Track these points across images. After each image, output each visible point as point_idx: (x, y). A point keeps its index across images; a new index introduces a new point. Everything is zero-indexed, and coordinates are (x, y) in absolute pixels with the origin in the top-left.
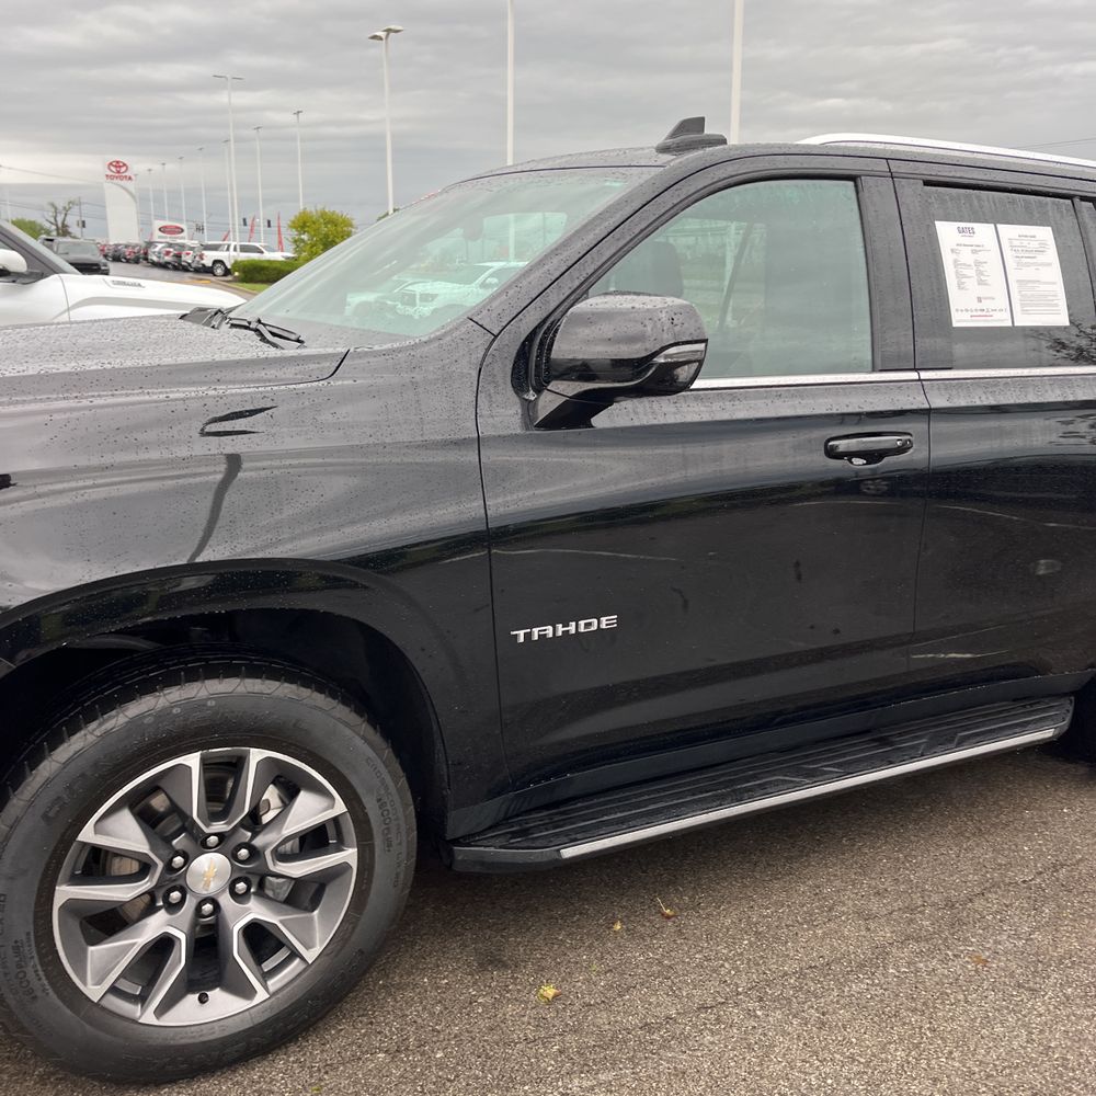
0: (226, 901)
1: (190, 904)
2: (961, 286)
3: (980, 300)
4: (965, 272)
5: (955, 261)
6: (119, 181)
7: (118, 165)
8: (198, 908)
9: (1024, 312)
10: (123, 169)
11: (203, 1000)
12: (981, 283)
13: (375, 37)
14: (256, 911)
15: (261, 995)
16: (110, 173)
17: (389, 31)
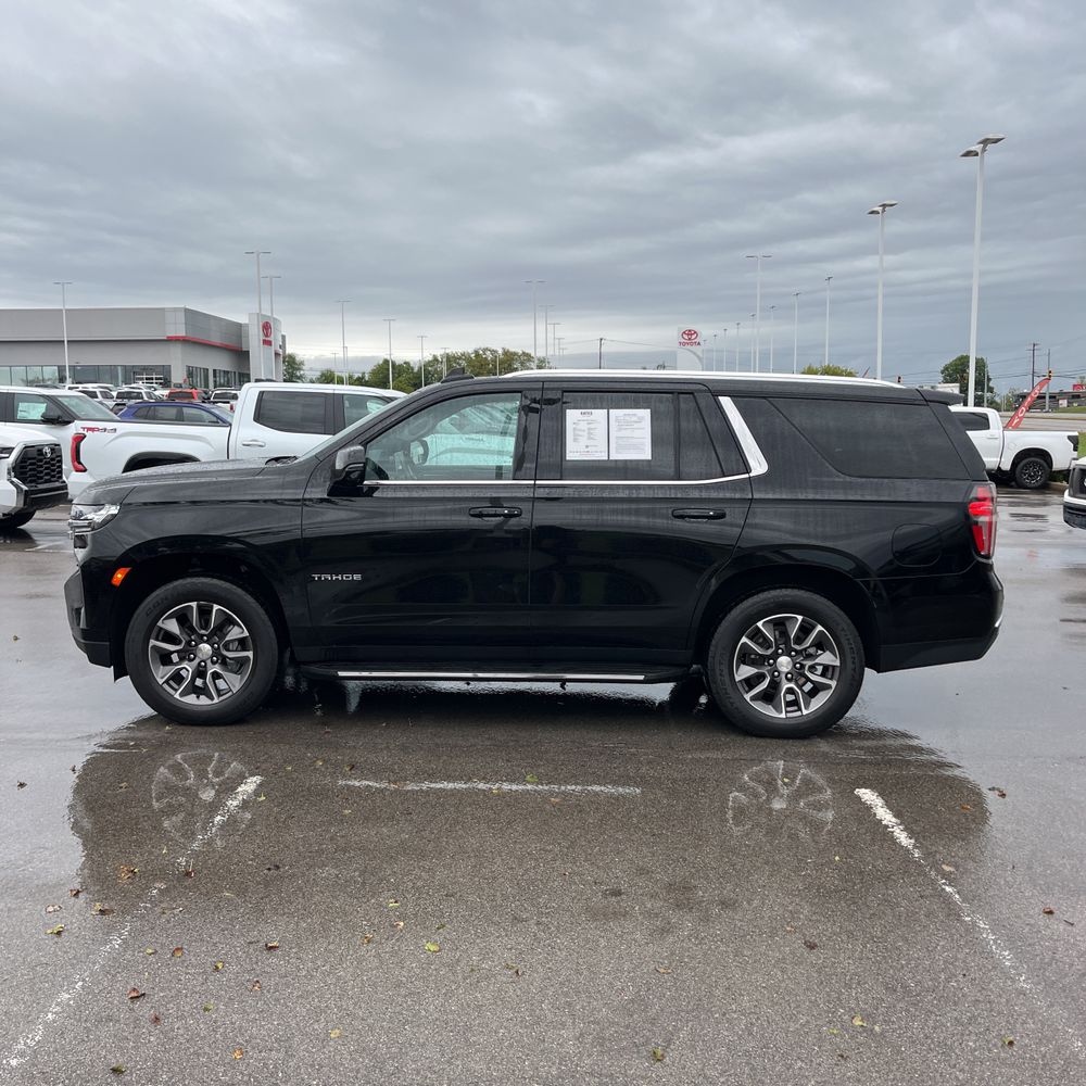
0: (209, 662)
1: (197, 661)
2: (575, 440)
3: (587, 447)
4: (580, 433)
5: (574, 429)
6: (689, 347)
7: (690, 333)
8: (199, 664)
9: (617, 452)
10: (693, 337)
11: (198, 697)
12: (589, 438)
13: (873, 212)
14: (217, 668)
15: (216, 701)
16: (683, 340)
17: (884, 206)
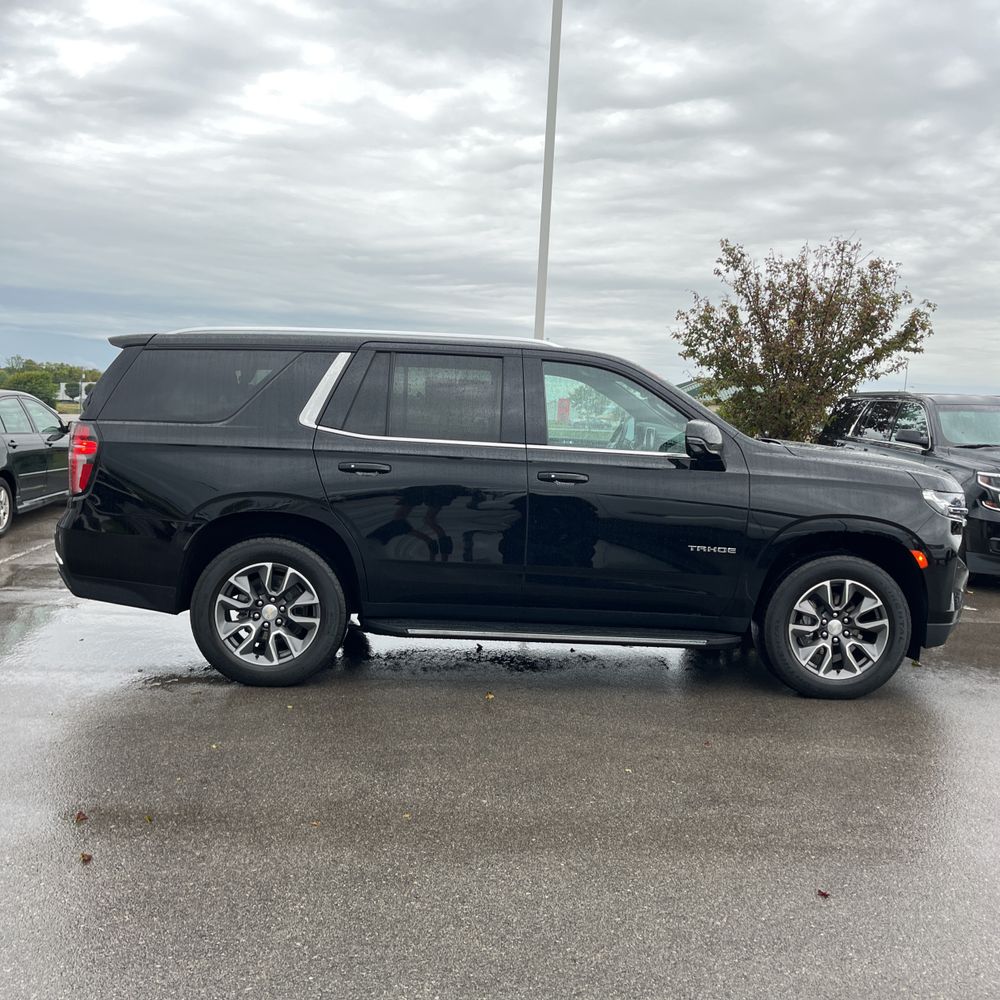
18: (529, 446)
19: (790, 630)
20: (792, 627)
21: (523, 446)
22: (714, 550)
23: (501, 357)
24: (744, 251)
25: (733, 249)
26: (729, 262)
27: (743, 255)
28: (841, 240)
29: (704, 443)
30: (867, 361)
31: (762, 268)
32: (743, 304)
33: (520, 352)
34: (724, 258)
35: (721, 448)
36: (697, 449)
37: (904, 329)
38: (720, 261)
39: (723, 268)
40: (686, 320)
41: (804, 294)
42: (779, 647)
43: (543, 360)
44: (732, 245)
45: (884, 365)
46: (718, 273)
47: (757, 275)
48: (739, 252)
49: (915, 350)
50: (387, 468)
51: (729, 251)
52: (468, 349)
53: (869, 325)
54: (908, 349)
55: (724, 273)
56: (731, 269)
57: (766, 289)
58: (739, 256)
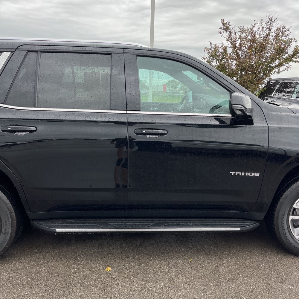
18: (128, 112)
19: (290, 219)
20: (291, 217)
21: (125, 112)
22: (246, 174)
23: (110, 54)
24: (230, 24)
25: (226, 23)
26: (224, 29)
27: (230, 25)
28: (271, 16)
29: (243, 108)
30: (276, 66)
31: (238, 30)
32: (230, 45)
33: (122, 50)
34: (222, 27)
35: (251, 110)
36: (238, 112)
37: (292, 53)
38: (221, 28)
39: (222, 31)
40: (208, 51)
41: (253, 40)
42: (283, 229)
43: (138, 56)
44: (225, 22)
45: (282, 68)
46: (220, 33)
47: (235, 33)
48: (228, 24)
49: (296, 62)
50: (34, 129)
51: (224, 24)
52: (89, 49)
53: (280, 51)
54: (293, 61)
55: (222, 33)
56: (225, 32)
57: (239, 39)
58: (228, 26)
